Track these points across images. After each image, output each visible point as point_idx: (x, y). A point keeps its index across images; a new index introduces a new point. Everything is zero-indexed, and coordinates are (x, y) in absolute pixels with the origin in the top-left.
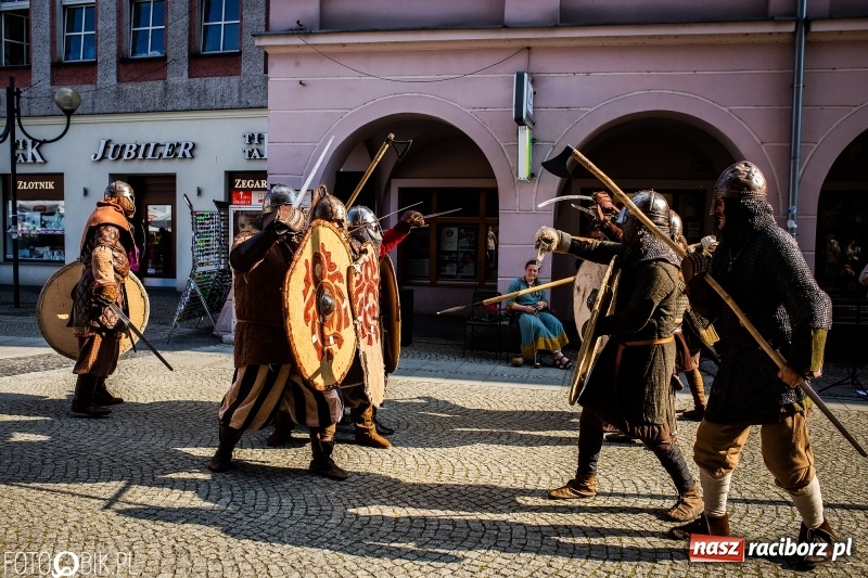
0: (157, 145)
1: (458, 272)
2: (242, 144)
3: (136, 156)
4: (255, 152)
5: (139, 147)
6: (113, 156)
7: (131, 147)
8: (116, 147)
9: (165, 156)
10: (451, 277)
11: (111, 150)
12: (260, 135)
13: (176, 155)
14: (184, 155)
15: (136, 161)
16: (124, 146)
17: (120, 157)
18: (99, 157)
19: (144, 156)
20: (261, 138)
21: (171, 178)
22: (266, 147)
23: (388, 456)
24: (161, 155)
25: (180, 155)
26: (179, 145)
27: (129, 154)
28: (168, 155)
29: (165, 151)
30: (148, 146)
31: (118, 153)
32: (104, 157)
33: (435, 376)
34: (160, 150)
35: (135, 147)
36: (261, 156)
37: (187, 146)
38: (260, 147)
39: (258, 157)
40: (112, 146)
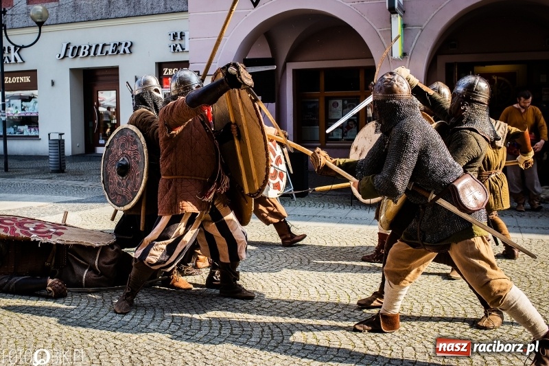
0: (104, 45)
1: (343, 135)
2: (169, 41)
3: (89, 54)
4: (179, 46)
5: (90, 47)
6: (72, 55)
7: (85, 48)
8: (74, 48)
9: (110, 53)
10: (337, 140)
11: (70, 51)
12: (181, 33)
13: (118, 52)
14: (124, 52)
15: (89, 58)
16: (80, 47)
17: (77, 55)
18: (62, 57)
19: (95, 54)
20: (182, 35)
21: (116, 69)
22: (187, 43)
23: (294, 288)
24: (107, 52)
25: (122, 52)
26: (120, 44)
27: (84, 53)
28: (113, 52)
29: (110, 49)
30: (97, 46)
31: (76, 52)
32: (65, 56)
33: (329, 222)
34: (106, 48)
35: (88, 47)
36: (183, 49)
37: (126, 44)
38: (182, 43)
39: (181, 50)
40: (71, 48)
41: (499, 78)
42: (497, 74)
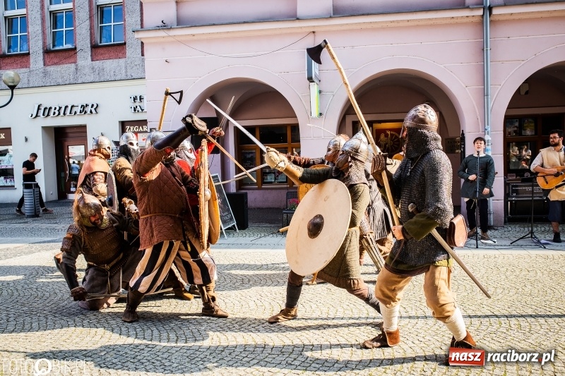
0: (72, 106)
1: (275, 179)
2: (131, 103)
3: (59, 114)
4: (138, 107)
5: (60, 108)
6: (43, 115)
7: (55, 108)
8: (45, 109)
9: (78, 113)
10: (271, 183)
11: (41, 112)
12: (140, 97)
13: (86, 112)
14: (91, 112)
15: (59, 117)
16: (50, 108)
17: (48, 115)
18: (34, 116)
19: (64, 114)
20: (141, 98)
21: (84, 127)
22: (145, 104)
23: (237, 302)
24: (75, 113)
25: (89, 112)
26: (87, 105)
27: (54, 113)
28: (81, 112)
29: (78, 109)
30: (66, 107)
31: (47, 112)
32: (37, 116)
33: (265, 248)
34: (74, 109)
35: (58, 108)
36: (142, 110)
37: (93, 106)
38: (141, 104)
39: (140, 111)
40: (43, 109)
41: (392, 132)
42: (390, 130)
